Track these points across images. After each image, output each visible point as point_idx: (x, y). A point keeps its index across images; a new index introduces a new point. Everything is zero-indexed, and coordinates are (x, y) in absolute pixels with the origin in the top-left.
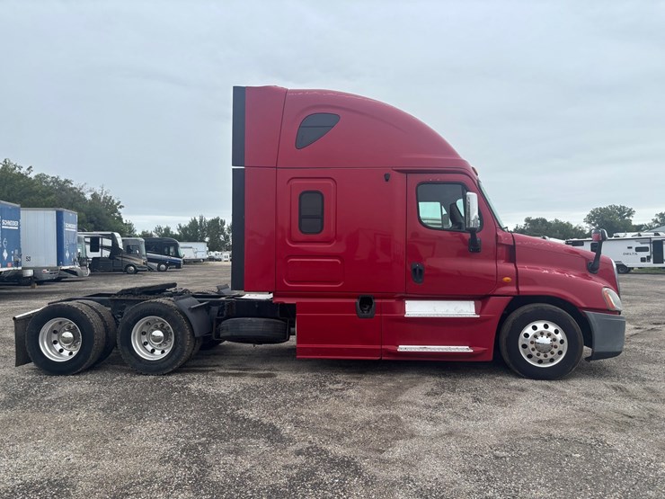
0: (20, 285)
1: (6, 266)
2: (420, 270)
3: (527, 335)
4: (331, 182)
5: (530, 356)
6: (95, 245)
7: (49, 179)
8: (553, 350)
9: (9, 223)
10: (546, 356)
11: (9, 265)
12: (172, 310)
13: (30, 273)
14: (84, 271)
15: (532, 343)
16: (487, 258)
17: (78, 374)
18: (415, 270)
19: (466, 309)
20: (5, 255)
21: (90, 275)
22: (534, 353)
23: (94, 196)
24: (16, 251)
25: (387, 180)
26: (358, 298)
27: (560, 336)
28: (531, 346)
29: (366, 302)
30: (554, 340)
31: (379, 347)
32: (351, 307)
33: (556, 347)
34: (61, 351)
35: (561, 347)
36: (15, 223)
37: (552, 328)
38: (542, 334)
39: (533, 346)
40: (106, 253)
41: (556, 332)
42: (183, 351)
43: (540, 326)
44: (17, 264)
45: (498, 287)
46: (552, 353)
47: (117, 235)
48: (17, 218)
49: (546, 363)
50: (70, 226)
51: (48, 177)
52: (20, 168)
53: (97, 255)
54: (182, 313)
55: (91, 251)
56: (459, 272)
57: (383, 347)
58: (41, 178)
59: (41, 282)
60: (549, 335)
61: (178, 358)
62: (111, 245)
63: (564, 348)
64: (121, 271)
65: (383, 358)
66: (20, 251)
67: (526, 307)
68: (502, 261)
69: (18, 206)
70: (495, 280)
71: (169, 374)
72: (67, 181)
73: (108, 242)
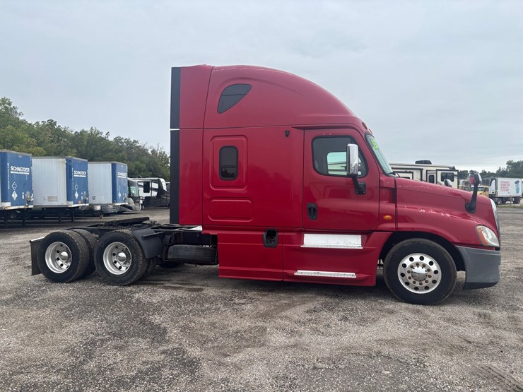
0: (94, 216)
1: (78, 203)
2: (314, 209)
3: (404, 266)
4: (244, 139)
5: (407, 284)
6: (147, 188)
7: (123, 141)
8: (428, 279)
9: (79, 173)
10: (421, 284)
11: (80, 202)
12: (130, 238)
13: (98, 208)
14: (137, 207)
15: (409, 272)
16: (371, 199)
17: (70, 282)
18: (310, 209)
19: (353, 242)
20: (77, 195)
21: (142, 209)
22: (411, 281)
23: (153, 151)
24: (85, 192)
25: (287, 136)
26: (265, 231)
27: (435, 267)
28: (408, 275)
29: (271, 234)
30: (429, 270)
31: (281, 271)
32: (259, 238)
33: (430, 276)
34: (62, 265)
35: (435, 277)
36: (84, 173)
37: (427, 260)
38: (418, 265)
39: (410, 275)
40: (155, 194)
41: (431, 263)
42: (137, 268)
43: (416, 258)
44: (85, 201)
45: (379, 224)
46: (427, 282)
47: (162, 180)
48: (86, 169)
49: (422, 290)
50: (121, 174)
51: (122, 139)
52: (102, 133)
53: (148, 195)
54: (137, 240)
55: (144, 192)
56: (344, 210)
57: (285, 271)
58: (118, 140)
59: (108, 215)
60: (424, 266)
61: (134, 273)
62: (157, 187)
63: (439, 277)
64: (166, 206)
65: (285, 280)
66: (87, 192)
67: (405, 242)
68: (384, 202)
69: (86, 160)
70: (378, 218)
71: (129, 285)
72: (135, 141)
73: (155, 186)
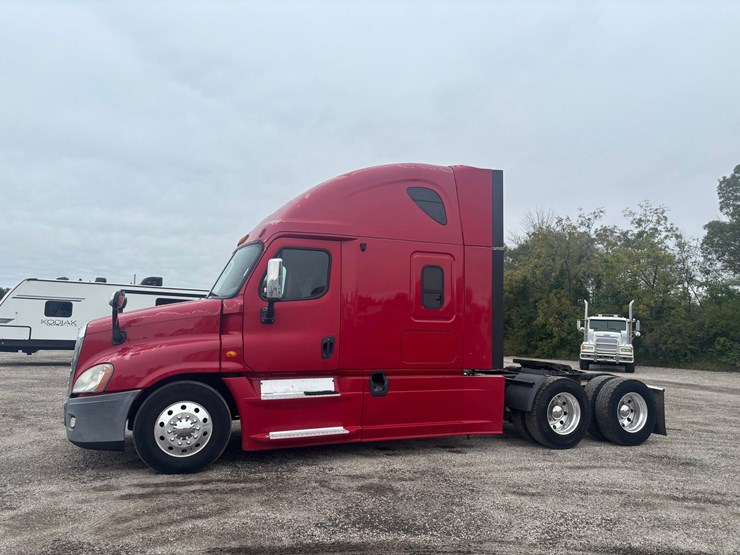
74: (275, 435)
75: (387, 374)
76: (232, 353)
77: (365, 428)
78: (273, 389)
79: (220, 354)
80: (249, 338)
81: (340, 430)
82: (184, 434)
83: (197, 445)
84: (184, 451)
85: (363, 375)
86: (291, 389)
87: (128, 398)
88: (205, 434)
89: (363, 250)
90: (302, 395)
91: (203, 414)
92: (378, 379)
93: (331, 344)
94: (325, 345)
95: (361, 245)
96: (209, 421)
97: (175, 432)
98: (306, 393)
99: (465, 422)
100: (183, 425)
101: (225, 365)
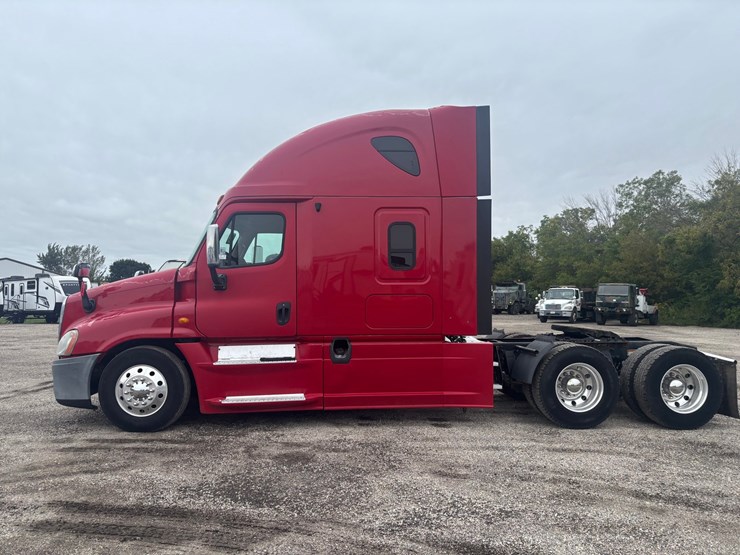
74: (231, 400)
75: (350, 341)
76: (184, 320)
77: (327, 395)
78: (230, 355)
79: (172, 320)
80: (202, 305)
81: (300, 397)
82: (141, 395)
83: (154, 406)
84: (142, 411)
85: (324, 342)
86: (249, 355)
87: (89, 361)
88: (161, 396)
89: (318, 211)
90: (257, 361)
91: (158, 377)
92: (341, 345)
93: (287, 310)
94: (281, 310)
95: (316, 204)
96: (164, 383)
97: (132, 393)
98: (262, 359)
99: (446, 393)
100: (139, 387)
101: (177, 331)
